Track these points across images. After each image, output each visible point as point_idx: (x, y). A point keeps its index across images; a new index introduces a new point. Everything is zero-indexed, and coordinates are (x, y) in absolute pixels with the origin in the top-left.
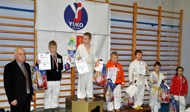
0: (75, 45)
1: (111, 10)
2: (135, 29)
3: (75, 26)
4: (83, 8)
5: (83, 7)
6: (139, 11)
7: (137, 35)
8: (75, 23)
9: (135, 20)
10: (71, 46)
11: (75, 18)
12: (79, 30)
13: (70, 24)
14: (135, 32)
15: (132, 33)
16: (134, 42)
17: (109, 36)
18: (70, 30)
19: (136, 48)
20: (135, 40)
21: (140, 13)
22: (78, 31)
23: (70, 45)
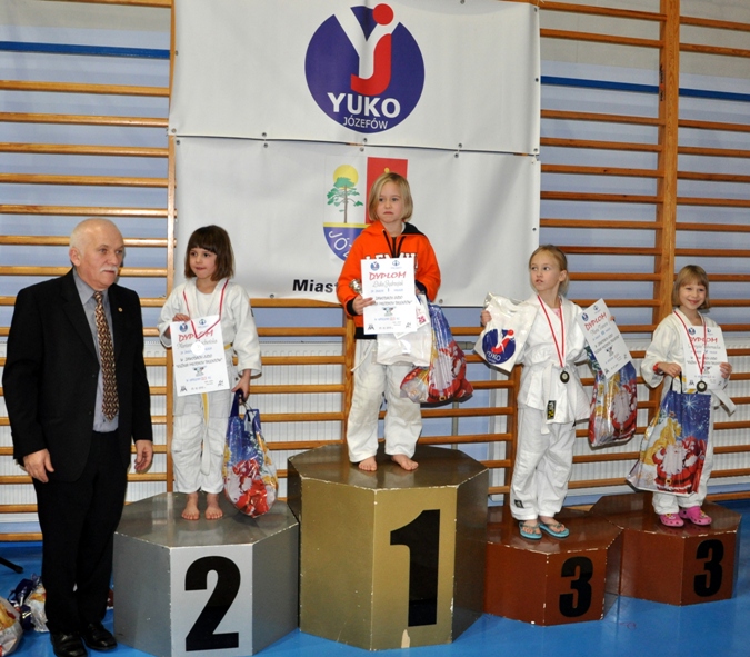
0: (359, 203)
1: (542, 35)
2: (670, 121)
3: (358, 112)
4: (400, 27)
5: (400, 24)
6: (688, 35)
7: (683, 151)
8: (360, 98)
9: (667, 77)
10: (342, 206)
11: (357, 74)
12: (379, 130)
13: (332, 105)
14: (669, 139)
15: (655, 142)
16: (665, 183)
17: (534, 159)
18: (333, 130)
19: (674, 218)
20: (669, 175)
21: (694, 46)
22: (373, 138)
23: (337, 204)
